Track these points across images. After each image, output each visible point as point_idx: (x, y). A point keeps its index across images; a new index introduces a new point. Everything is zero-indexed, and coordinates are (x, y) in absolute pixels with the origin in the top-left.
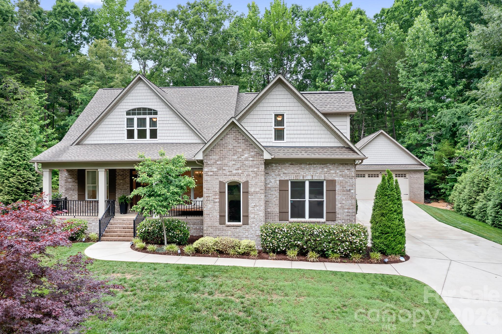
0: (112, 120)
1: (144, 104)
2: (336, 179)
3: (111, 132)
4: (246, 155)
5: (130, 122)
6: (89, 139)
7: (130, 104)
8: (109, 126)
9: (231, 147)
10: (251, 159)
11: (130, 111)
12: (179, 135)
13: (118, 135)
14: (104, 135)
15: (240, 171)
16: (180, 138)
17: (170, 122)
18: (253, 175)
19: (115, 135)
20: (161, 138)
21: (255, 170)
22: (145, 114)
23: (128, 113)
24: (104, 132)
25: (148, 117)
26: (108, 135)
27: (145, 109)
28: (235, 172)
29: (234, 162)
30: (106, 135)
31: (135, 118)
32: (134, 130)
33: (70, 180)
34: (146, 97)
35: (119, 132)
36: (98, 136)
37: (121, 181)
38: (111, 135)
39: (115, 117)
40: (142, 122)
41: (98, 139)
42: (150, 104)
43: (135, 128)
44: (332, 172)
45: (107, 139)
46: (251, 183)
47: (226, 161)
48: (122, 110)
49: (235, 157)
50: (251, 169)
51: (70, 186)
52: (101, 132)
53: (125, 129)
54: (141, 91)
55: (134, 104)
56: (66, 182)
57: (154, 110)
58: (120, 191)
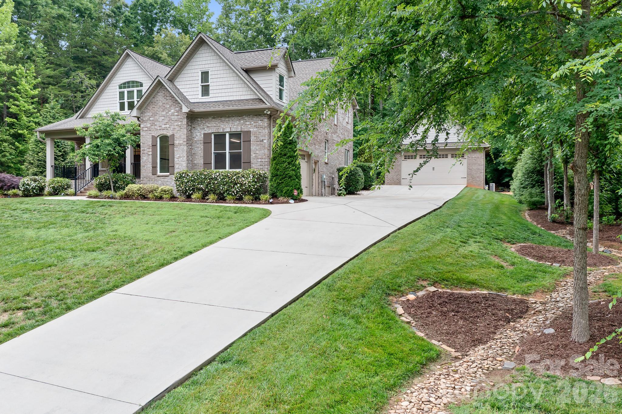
0: (108, 94)
1: (132, 77)
2: (251, 130)
3: (107, 106)
4: (172, 111)
5: (122, 95)
6: (90, 112)
7: (121, 78)
8: (106, 100)
9: (161, 104)
10: (176, 114)
11: (122, 85)
13: (112, 108)
14: (101, 109)
15: (168, 126)
18: (178, 128)
19: (110, 108)
21: (180, 123)
22: (133, 87)
23: (120, 87)
24: (102, 106)
25: (135, 90)
26: (105, 109)
27: (133, 82)
28: (164, 126)
29: (163, 118)
30: (103, 109)
31: (126, 91)
32: (124, 102)
34: (134, 71)
35: (113, 105)
38: (107, 109)
39: (110, 91)
40: (130, 93)
41: (97, 112)
42: (137, 77)
43: (126, 100)
44: (248, 123)
46: (177, 136)
47: (157, 117)
48: (115, 85)
49: (164, 113)
50: (176, 124)
52: (99, 106)
53: (118, 101)
54: (130, 66)
55: (125, 78)
57: (140, 83)
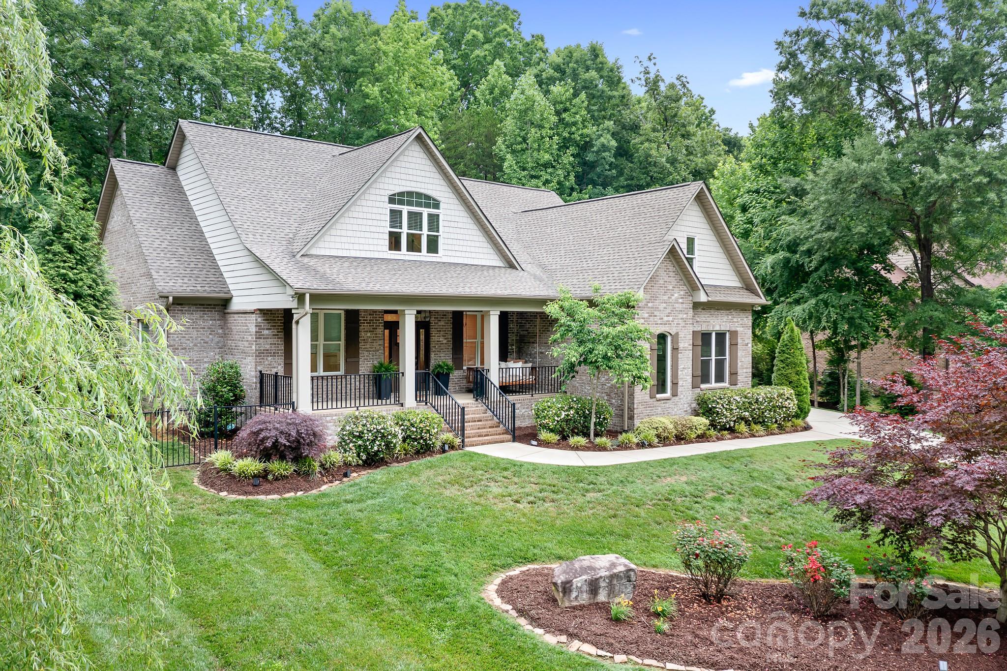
0: (365, 209)
1: (419, 185)
2: (738, 329)
3: (362, 234)
4: (676, 295)
5: (395, 216)
6: (321, 244)
7: (396, 182)
8: (360, 221)
9: (661, 282)
10: (681, 301)
11: (394, 195)
12: (473, 249)
13: (375, 242)
14: (349, 240)
15: (671, 319)
16: (474, 255)
17: (460, 225)
18: (683, 324)
19: (371, 241)
20: (447, 253)
21: (685, 316)
22: (419, 205)
23: (392, 200)
24: (350, 233)
25: (425, 212)
26: (357, 240)
27: (419, 195)
28: (666, 319)
29: (665, 305)
30: (352, 240)
31: (405, 209)
32: (401, 233)
33: (266, 332)
34: (423, 173)
35: (376, 235)
36: (338, 239)
37: (369, 334)
38: (362, 241)
39: (369, 203)
40: (415, 219)
41: (338, 246)
42: (430, 187)
43: (405, 230)
44: (735, 320)
45: (356, 247)
46: (681, 335)
47: (657, 303)
48: (382, 192)
49: (666, 298)
50: (681, 316)
51: (268, 347)
52: (344, 233)
53: (386, 228)
54: (414, 160)
55: (408, 183)
56: (259, 336)
57: (434, 200)
58: (366, 353)
